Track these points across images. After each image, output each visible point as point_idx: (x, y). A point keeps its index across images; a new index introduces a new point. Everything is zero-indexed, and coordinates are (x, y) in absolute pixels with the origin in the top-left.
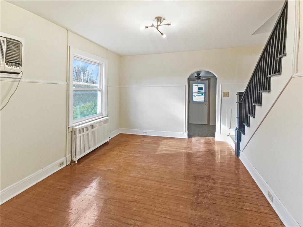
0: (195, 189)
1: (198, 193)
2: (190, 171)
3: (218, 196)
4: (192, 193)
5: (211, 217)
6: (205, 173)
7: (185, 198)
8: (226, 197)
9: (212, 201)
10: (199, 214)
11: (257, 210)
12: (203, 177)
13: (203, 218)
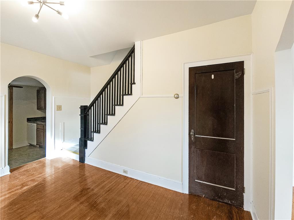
0: (87, 206)
1: (93, 205)
2: (63, 198)
3: (105, 195)
4: (89, 210)
5: (118, 209)
6: (77, 189)
7: (90, 218)
8: (109, 191)
9: (107, 200)
10: (111, 215)
11: (126, 184)
12: (80, 193)
13: (115, 215)
